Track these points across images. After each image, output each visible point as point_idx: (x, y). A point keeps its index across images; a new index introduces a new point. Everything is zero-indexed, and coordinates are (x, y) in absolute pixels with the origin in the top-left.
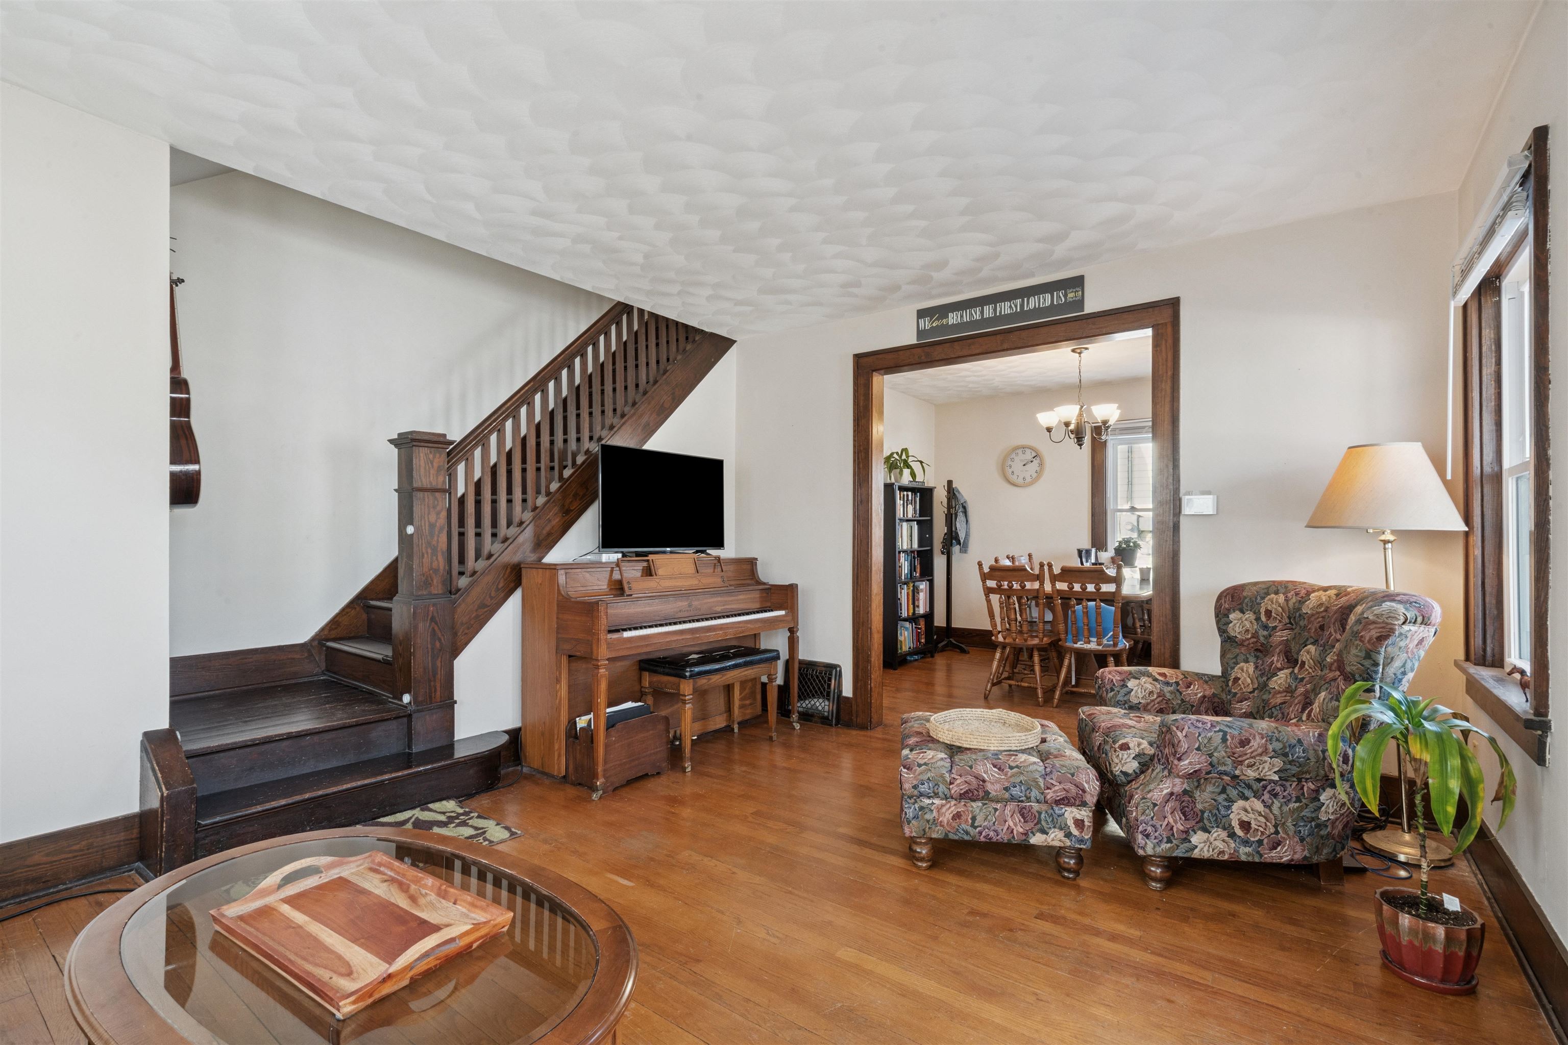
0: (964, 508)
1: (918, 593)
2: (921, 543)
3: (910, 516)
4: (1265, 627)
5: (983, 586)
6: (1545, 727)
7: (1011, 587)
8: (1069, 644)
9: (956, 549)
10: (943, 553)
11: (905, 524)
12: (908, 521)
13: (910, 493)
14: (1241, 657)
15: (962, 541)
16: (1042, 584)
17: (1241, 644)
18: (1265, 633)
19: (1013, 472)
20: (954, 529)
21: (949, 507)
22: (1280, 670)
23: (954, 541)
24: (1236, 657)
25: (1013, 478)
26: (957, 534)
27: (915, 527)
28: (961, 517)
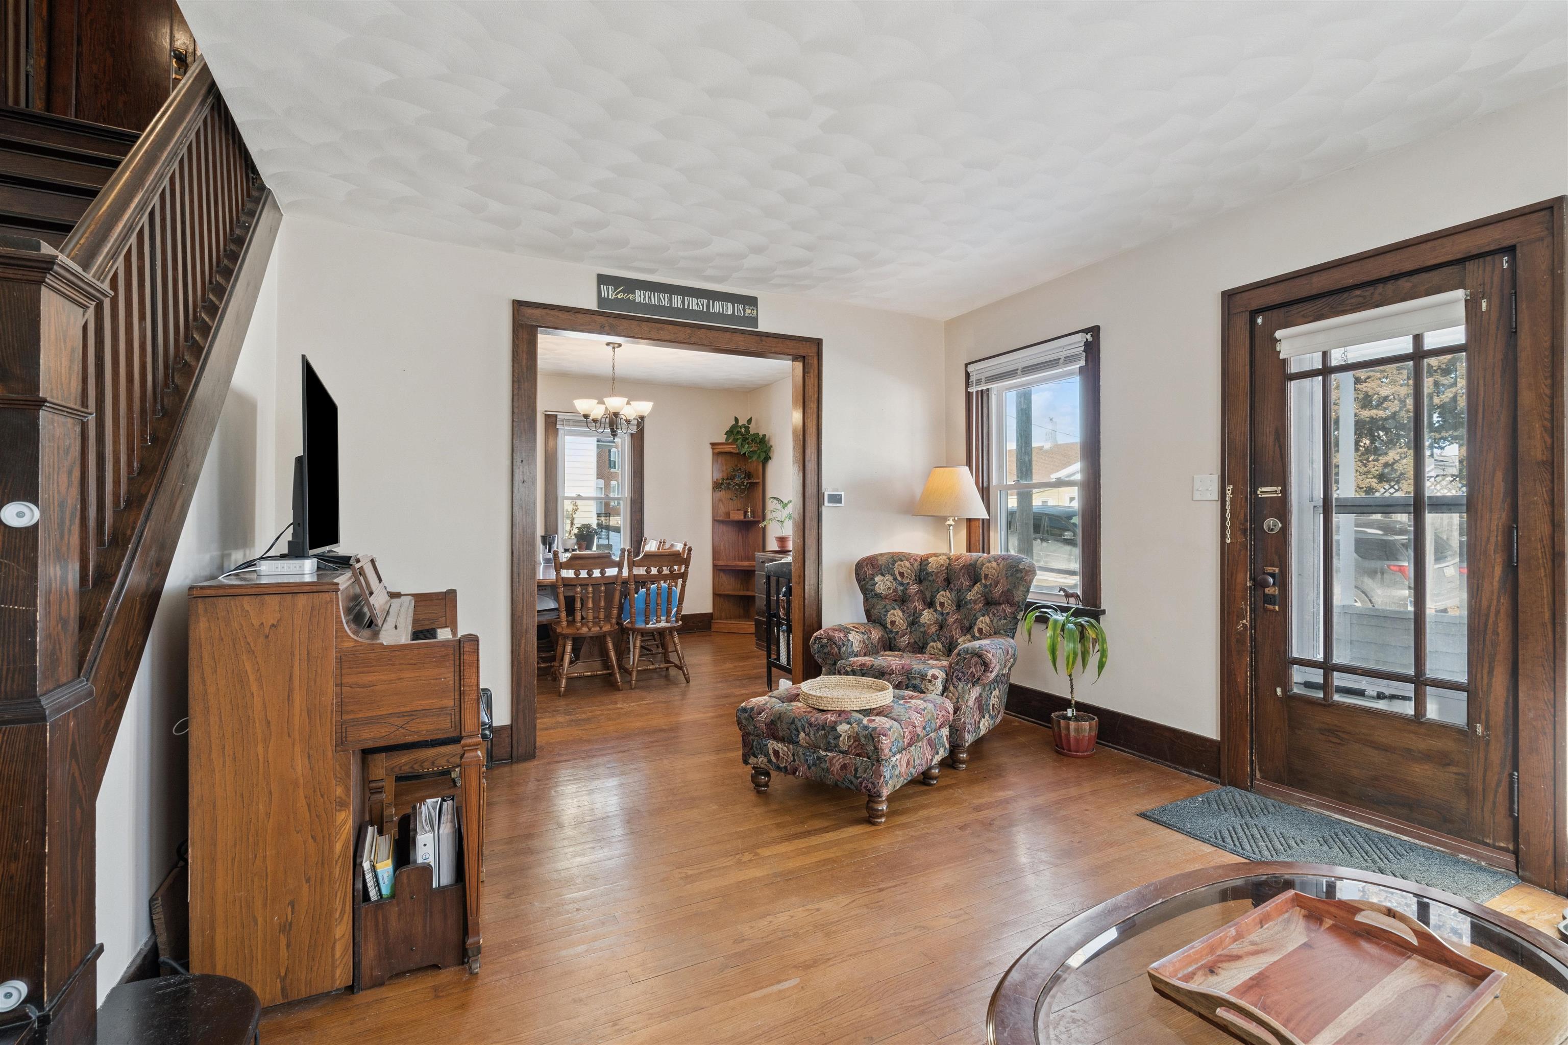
4: (902, 584)
6: (1096, 614)
14: (889, 607)
16: (621, 569)
17: (886, 597)
18: (902, 588)
22: (923, 610)
24: (885, 607)
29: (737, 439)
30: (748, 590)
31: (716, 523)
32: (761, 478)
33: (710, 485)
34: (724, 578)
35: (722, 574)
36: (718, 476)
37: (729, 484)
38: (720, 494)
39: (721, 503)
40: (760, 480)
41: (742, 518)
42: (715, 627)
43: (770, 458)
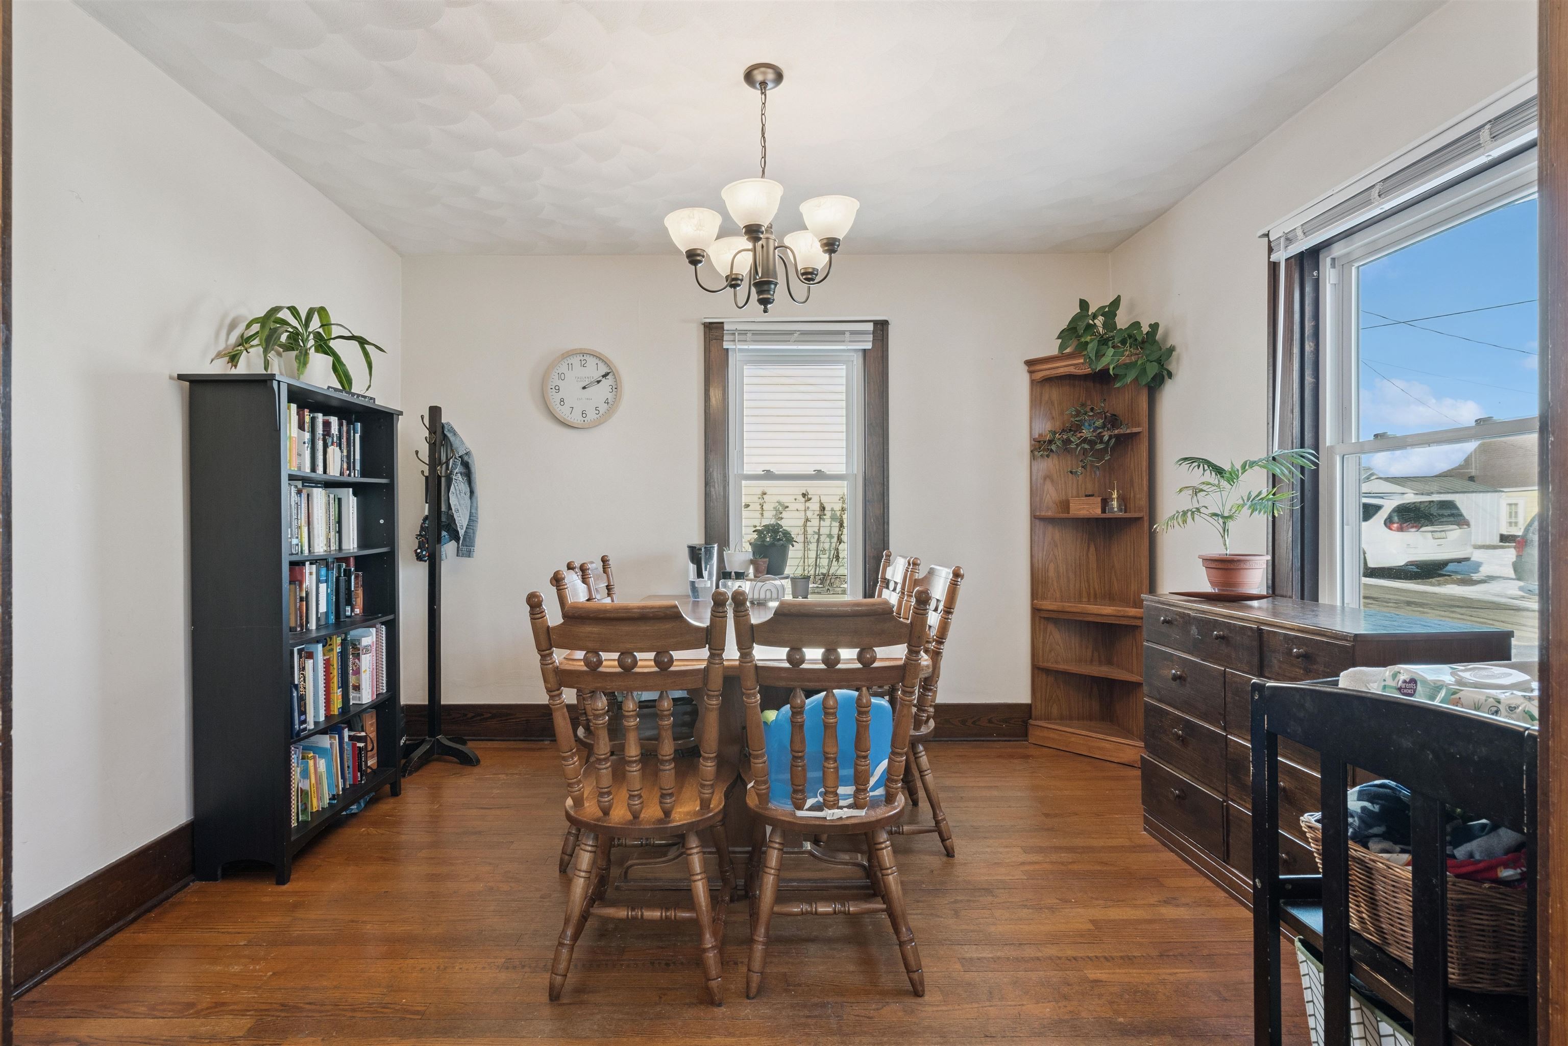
0: (466, 465)
1: (357, 656)
2: (364, 539)
3: (334, 471)
5: (543, 664)
7: (627, 668)
8: (780, 807)
9: (449, 549)
10: (419, 558)
11: (319, 495)
12: (329, 485)
13: (334, 420)
15: (461, 533)
16: (717, 650)
19: (562, 400)
20: (443, 508)
21: (434, 461)
23: (444, 533)
25: (563, 412)
26: (451, 518)
27: (351, 503)
28: (459, 485)
29: (1087, 343)
30: (1109, 662)
31: (1037, 522)
32: (1146, 425)
33: (1025, 445)
34: (1057, 637)
35: (1051, 627)
36: (1044, 427)
37: (1067, 442)
38: (1046, 465)
39: (1048, 482)
40: (1142, 429)
41: (1097, 512)
42: (1035, 735)
43: (1170, 375)
